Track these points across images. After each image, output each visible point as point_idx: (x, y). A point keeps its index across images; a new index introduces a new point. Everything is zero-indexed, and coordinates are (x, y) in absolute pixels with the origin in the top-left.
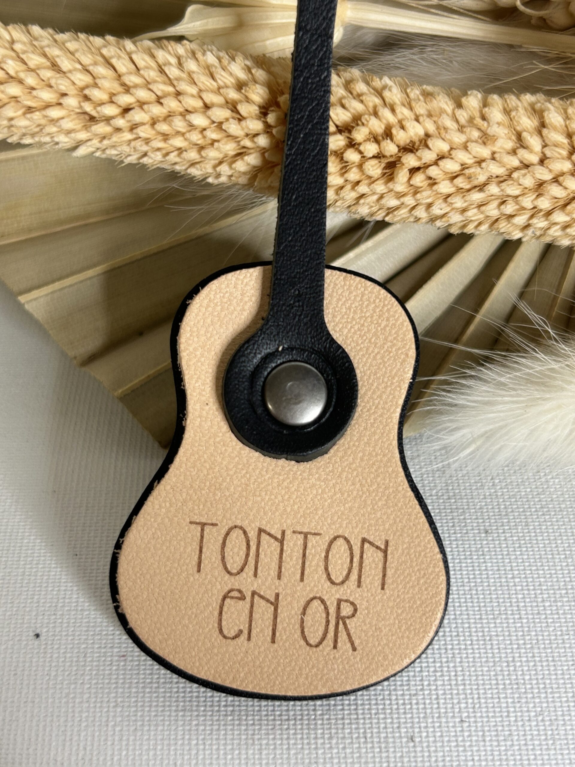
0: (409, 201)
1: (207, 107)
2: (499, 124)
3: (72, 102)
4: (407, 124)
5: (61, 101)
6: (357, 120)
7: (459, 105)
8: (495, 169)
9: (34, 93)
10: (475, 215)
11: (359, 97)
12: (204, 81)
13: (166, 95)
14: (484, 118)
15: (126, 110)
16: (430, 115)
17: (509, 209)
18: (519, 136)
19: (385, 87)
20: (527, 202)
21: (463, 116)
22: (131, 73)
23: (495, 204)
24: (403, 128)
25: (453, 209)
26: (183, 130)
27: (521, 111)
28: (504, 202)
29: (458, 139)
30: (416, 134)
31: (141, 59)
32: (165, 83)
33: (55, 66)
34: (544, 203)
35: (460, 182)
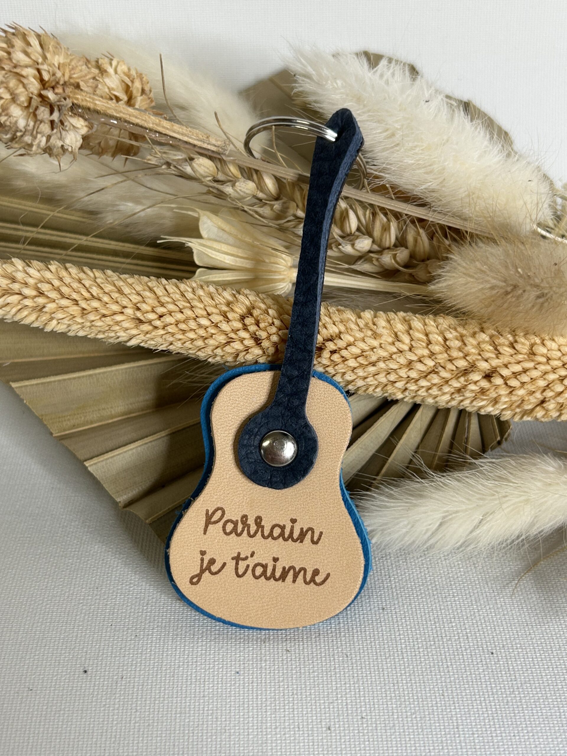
1: (209, 314)
2: (383, 327)
3: (129, 311)
4: (328, 326)
5: (123, 310)
7: (360, 317)
8: (383, 353)
9: (108, 306)
10: (371, 381)
12: (207, 300)
13: (185, 308)
14: (374, 324)
15: (161, 316)
16: (342, 322)
17: (392, 377)
18: (396, 335)
20: (403, 373)
21: (361, 323)
22: (165, 296)
23: (384, 374)
24: (325, 328)
25: (358, 377)
26: (195, 328)
27: (397, 320)
28: (389, 373)
29: (359, 335)
30: (334, 332)
31: (171, 289)
32: (184, 301)
33: (120, 291)
34: (414, 374)
35: (361, 360)
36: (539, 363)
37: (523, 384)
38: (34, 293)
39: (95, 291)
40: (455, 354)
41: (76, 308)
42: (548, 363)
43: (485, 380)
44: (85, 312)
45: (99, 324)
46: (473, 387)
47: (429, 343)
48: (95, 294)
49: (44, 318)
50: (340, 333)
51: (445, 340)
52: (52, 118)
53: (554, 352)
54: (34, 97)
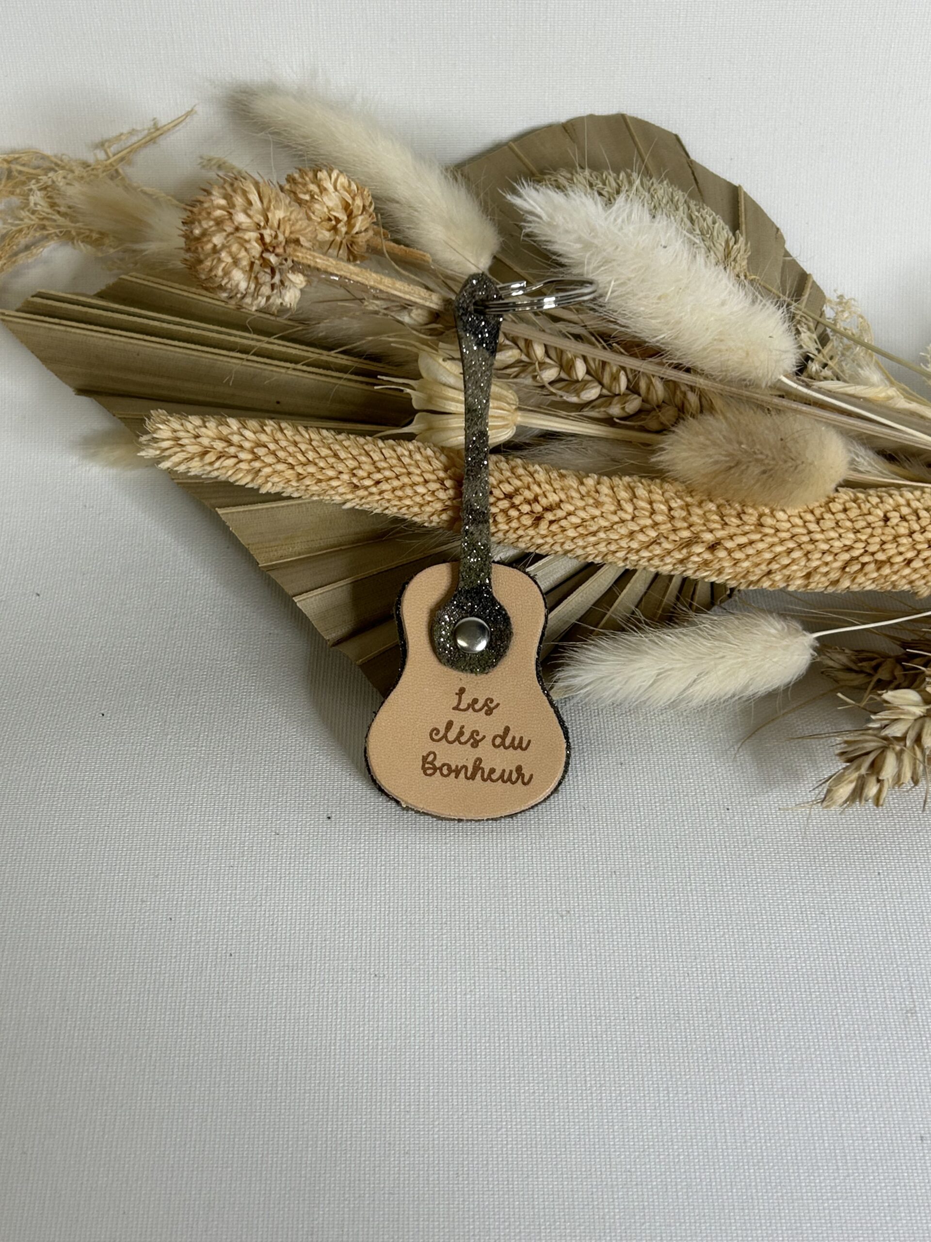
0: (549, 540)
1: (426, 482)
2: (606, 495)
3: (345, 477)
4: (548, 494)
5: (339, 476)
6: (517, 491)
7: (581, 483)
8: (604, 523)
9: (323, 471)
11: (519, 477)
12: (425, 466)
13: (402, 474)
14: (597, 492)
15: (378, 483)
16: (562, 489)
17: (613, 547)
18: (619, 503)
19: (536, 471)
20: (624, 543)
21: (583, 490)
22: (381, 461)
23: (604, 544)
24: (546, 497)
26: (411, 495)
27: (621, 486)
28: (609, 543)
29: (581, 504)
30: (554, 500)
31: (388, 453)
32: (401, 467)
33: (336, 455)
34: (635, 545)
35: (581, 530)
36: (766, 535)
37: (748, 556)
38: (250, 457)
39: (311, 455)
40: (679, 524)
41: (291, 472)
42: (775, 535)
43: (708, 552)
44: (301, 477)
45: (315, 488)
46: (695, 559)
47: (653, 512)
48: (311, 459)
49: (260, 481)
50: (561, 501)
51: (670, 509)
52: (273, 281)
53: (783, 524)
54: (257, 261)
